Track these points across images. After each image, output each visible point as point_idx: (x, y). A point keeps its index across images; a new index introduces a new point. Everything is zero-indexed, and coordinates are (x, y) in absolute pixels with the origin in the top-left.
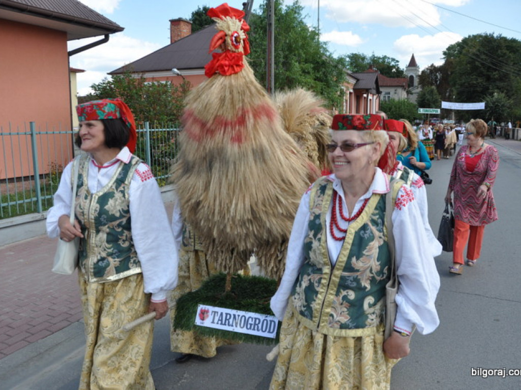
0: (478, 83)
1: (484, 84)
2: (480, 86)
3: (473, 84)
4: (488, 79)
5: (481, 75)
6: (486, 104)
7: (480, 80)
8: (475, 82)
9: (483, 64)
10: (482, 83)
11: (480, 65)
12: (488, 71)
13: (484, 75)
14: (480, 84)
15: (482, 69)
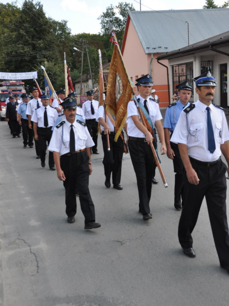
0: (25, 52)
1: (31, 53)
2: (27, 55)
3: (21, 53)
4: (34, 47)
5: (26, 43)
6: (38, 73)
7: (26, 49)
8: (22, 51)
9: (27, 32)
10: (29, 52)
11: (25, 34)
12: (32, 40)
13: (29, 44)
14: (27, 53)
15: (27, 37)
